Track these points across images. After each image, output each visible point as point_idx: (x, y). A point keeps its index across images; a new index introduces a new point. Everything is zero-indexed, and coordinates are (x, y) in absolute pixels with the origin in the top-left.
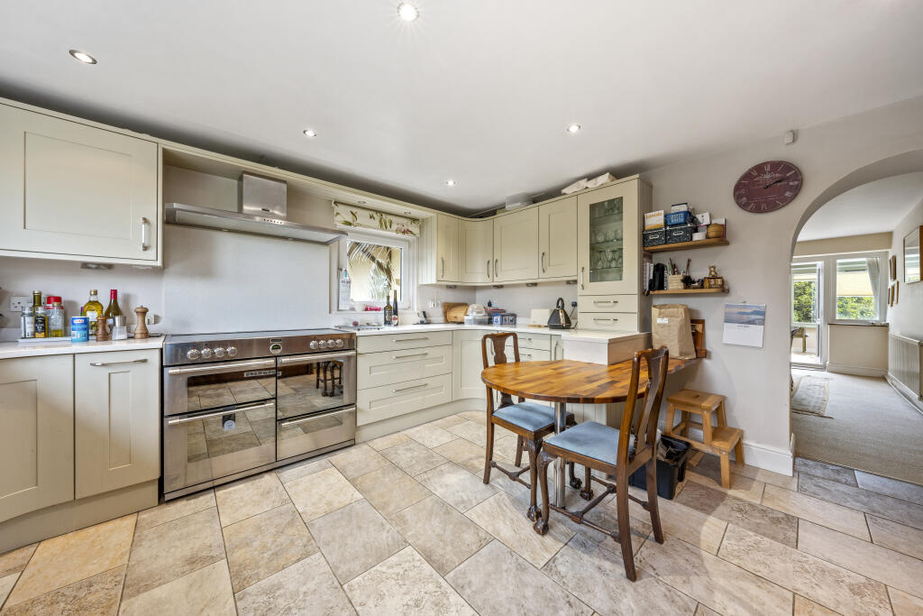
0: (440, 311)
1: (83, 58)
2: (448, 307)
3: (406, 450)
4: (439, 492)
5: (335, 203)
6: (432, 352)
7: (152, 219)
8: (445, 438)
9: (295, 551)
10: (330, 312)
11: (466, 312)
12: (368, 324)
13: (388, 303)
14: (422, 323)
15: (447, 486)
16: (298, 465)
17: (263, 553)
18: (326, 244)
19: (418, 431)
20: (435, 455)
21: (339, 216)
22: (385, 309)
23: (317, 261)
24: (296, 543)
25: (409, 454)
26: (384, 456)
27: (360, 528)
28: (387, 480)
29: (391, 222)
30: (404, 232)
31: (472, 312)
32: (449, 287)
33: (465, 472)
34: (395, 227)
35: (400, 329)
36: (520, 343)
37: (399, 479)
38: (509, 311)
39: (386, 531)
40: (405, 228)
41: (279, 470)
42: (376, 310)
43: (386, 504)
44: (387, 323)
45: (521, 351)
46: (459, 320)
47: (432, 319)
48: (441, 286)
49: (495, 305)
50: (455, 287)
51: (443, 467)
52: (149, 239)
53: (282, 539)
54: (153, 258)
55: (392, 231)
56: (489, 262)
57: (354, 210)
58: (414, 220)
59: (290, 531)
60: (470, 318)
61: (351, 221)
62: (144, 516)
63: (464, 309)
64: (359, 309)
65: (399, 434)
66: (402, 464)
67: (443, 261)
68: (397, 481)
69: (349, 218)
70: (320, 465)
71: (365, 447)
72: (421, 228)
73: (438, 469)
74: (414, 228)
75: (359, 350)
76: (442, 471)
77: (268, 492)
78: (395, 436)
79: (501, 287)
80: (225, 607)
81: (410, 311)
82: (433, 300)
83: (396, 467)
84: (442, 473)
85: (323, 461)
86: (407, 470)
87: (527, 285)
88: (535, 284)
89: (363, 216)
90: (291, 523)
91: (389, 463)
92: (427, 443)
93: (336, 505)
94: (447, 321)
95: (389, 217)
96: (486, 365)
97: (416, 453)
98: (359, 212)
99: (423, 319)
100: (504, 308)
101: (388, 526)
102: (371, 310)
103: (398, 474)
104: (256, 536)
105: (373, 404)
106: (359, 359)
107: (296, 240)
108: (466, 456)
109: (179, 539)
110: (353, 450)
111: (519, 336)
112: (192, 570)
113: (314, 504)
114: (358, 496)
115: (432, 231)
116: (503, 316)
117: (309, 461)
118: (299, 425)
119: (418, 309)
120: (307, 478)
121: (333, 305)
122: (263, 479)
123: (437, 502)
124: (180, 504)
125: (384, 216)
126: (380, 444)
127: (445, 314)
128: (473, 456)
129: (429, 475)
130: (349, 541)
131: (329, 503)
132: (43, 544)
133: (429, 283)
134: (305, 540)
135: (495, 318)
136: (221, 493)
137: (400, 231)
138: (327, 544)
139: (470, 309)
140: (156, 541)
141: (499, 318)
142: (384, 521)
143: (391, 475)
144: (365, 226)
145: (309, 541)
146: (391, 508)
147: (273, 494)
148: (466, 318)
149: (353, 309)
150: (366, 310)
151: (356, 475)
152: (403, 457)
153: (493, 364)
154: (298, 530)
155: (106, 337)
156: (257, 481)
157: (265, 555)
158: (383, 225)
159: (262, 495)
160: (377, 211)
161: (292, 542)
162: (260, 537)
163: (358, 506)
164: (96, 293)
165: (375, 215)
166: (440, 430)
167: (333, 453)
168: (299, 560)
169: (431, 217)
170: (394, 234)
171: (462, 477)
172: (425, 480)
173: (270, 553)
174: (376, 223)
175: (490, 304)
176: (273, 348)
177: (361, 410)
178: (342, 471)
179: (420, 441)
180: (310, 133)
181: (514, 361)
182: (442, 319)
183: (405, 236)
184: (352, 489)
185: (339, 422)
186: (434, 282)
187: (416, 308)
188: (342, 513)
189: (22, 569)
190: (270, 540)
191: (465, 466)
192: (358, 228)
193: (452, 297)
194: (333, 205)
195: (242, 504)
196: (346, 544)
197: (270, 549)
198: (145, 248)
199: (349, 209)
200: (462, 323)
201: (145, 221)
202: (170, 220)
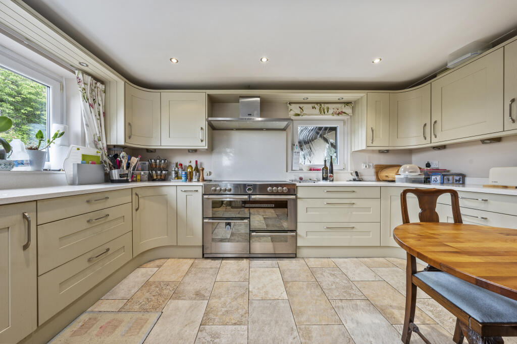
0: (372, 171)
1: (174, 61)
2: (379, 169)
3: (331, 274)
4: (349, 325)
5: (290, 103)
6: (359, 203)
7: (204, 128)
8: (369, 276)
9: (235, 317)
10: (287, 171)
11: (398, 171)
12: (310, 179)
13: (325, 165)
14: (354, 180)
15: (357, 323)
16: (261, 259)
17: (223, 307)
18: (284, 129)
19: (345, 262)
20: (354, 288)
21: (291, 111)
22: (323, 169)
23: (278, 141)
24: (239, 311)
25: (331, 279)
26: (313, 273)
27: (277, 322)
28: (308, 292)
29: (328, 108)
30: (339, 114)
31: (404, 171)
32: (381, 152)
33: (382, 317)
34: (331, 111)
35: (335, 183)
36: (461, 203)
37: (318, 296)
38: (454, 171)
39: (293, 336)
40: (340, 110)
41: (251, 259)
42: (318, 170)
43: (301, 313)
44: (325, 179)
45: (463, 211)
46: (390, 179)
47: (364, 178)
48: (373, 151)
49: (433, 166)
50: (388, 151)
51: (358, 302)
52: (203, 137)
53: (234, 303)
54: (204, 146)
55: (329, 114)
56: (425, 125)
57: (301, 106)
58: (347, 103)
59: (240, 301)
60: (402, 176)
61: (299, 113)
62: (196, 261)
63: (395, 170)
64: (305, 169)
65: (329, 259)
66: (324, 285)
67: (373, 131)
68: (316, 297)
69: (298, 111)
70: (272, 265)
71: (302, 261)
72: (353, 109)
73: (353, 302)
74: (348, 110)
75: (299, 195)
76: (356, 305)
77: (241, 270)
78: (326, 260)
79: (443, 147)
80: (193, 331)
81: (346, 171)
82: (365, 163)
83: (319, 285)
84: (356, 308)
85: (274, 262)
86: (326, 291)
87: (483, 141)
88: (498, 140)
89: (307, 108)
90: (242, 295)
91: (314, 280)
92: (350, 275)
93: (270, 296)
94: (378, 180)
95: (327, 105)
96: (406, 220)
97: (337, 280)
98: (304, 106)
99: (356, 177)
100: (448, 169)
101: (296, 333)
102: (314, 170)
103: (318, 292)
104: (225, 294)
105: (308, 233)
106: (299, 201)
107: (268, 129)
108: (386, 302)
109: (200, 279)
110: (294, 261)
111: (460, 195)
112: (195, 299)
113: (258, 288)
114: (285, 296)
115: (362, 109)
116: (444, 176)
117: (267, 259)
118: (270, 236)
119: (351, 170)
120: (262, 269)
121: (288, 168)
122: (242, 261)
123: (343, 334)
124: (209, 261)
125: (323, 105)
126: (313, 262)
127: (377, 174)
128: (394, 304)
129: (344, 304)
130: (267, 328)
131: (266, 293)
132: (169, 260)
133: (360, 149)
134: (244, 312)
135: (433, 178)
136: (224, 262)
137: (335, 113)
138: (254, 322)
139: (402, 169)
140: (193, 276)
141: (439, 178)
142: (295, 328)
143: (313, 290)
144: (309, 115)
145: (245, 314)
146: (303, 318)
147: (243, 272)
148: (397, 177)
149: (302, 170)
150: (311, 170)
151: (289, 279)
152: (327, 280)
153: (418, 221)
154: (243, 302)
155: (191, 180)
156: (240, 261)
157: (223, 309)
158: (322, 111)
159: (238, 271)
160: (317, 103)
161: (237, 309)
162: (226, 296)
163: (282, 305)
164: (191, 162)
165: (316, 106)
166: (364, 268)
167: (281, 259)
168: (235, 324)
169: (362, 97)
170: (330, 117)
171: (377, 321)
172: (338, 307)
173: (225, 309)
174: (317, 111)
175: (428, 165)
176: (248, 190)
177: (299, 235)
178: (282, 273)
179: (344, 271)
180: (264, 60)
181: (452, 221)
182: (374, 178)
183: (340, 117)
184: (283, 289)
185: (285, 240)
186: (364, 147)
187: (350, 169)
188: (271, 304)
189: (159, 267)
190: (229, 301)
191: (382, 311)
192: (304, 117)
193: (383, 160)
194: (288, 105)
195: (228, 272)
196: (263, 331)
197: (226, 307)
198: (202, 141)
199: (298, 106)
200: (393, 181)
201: (202, 128)
202: (212, 127)
